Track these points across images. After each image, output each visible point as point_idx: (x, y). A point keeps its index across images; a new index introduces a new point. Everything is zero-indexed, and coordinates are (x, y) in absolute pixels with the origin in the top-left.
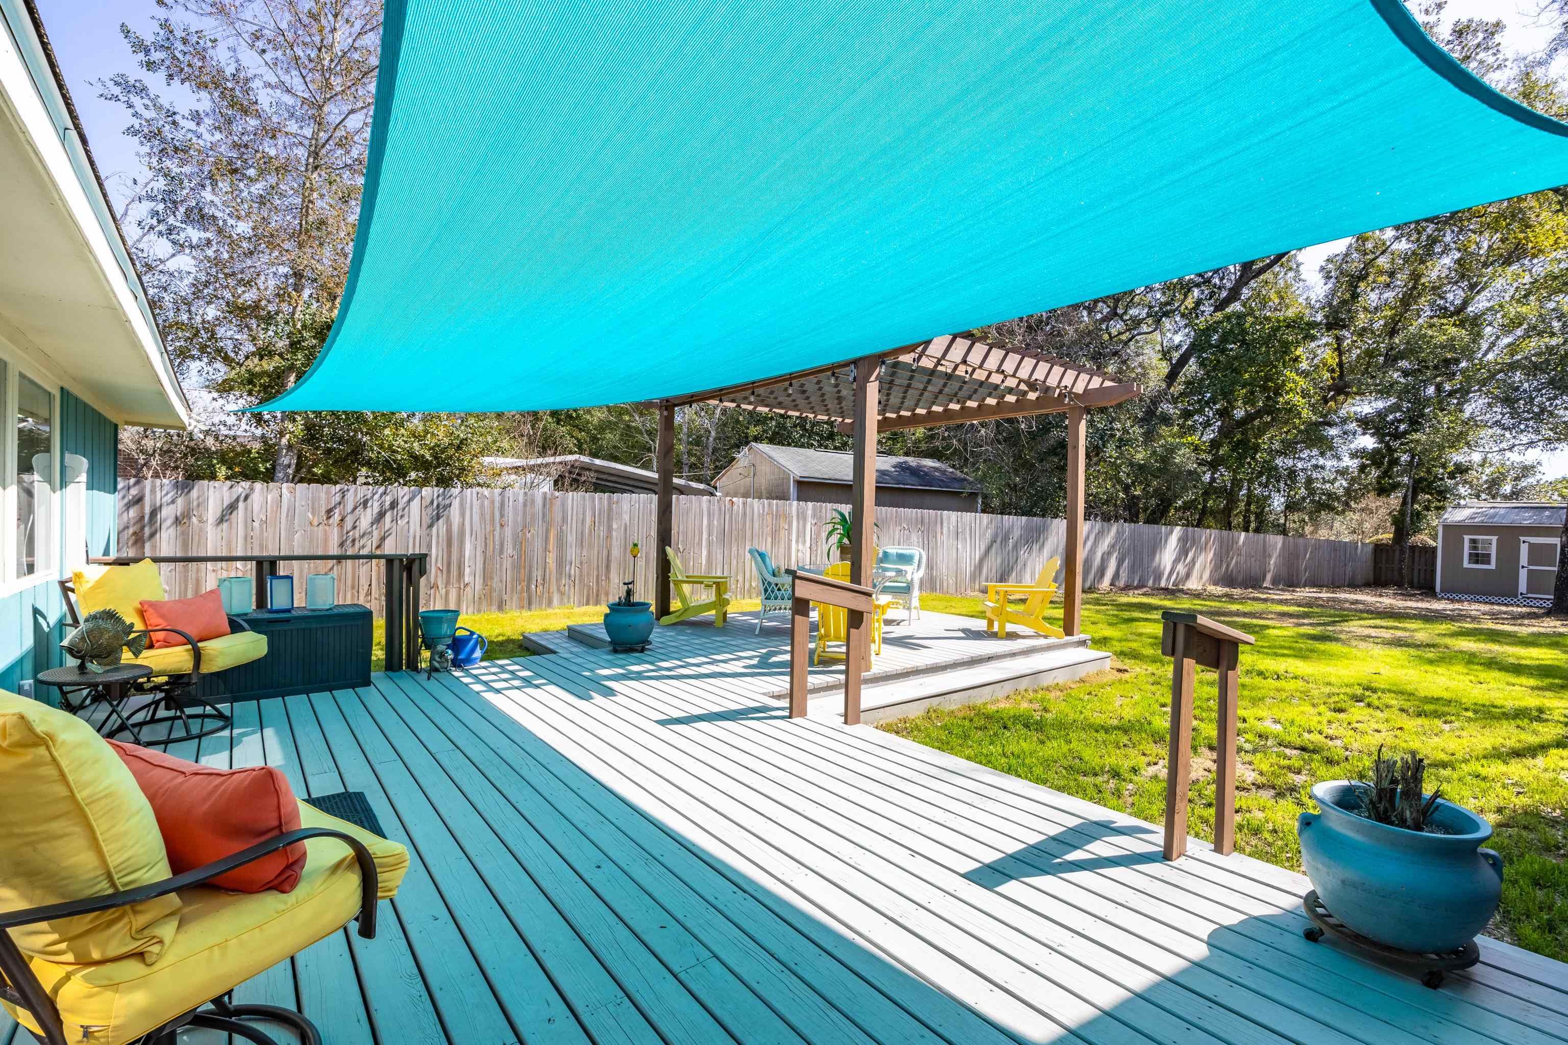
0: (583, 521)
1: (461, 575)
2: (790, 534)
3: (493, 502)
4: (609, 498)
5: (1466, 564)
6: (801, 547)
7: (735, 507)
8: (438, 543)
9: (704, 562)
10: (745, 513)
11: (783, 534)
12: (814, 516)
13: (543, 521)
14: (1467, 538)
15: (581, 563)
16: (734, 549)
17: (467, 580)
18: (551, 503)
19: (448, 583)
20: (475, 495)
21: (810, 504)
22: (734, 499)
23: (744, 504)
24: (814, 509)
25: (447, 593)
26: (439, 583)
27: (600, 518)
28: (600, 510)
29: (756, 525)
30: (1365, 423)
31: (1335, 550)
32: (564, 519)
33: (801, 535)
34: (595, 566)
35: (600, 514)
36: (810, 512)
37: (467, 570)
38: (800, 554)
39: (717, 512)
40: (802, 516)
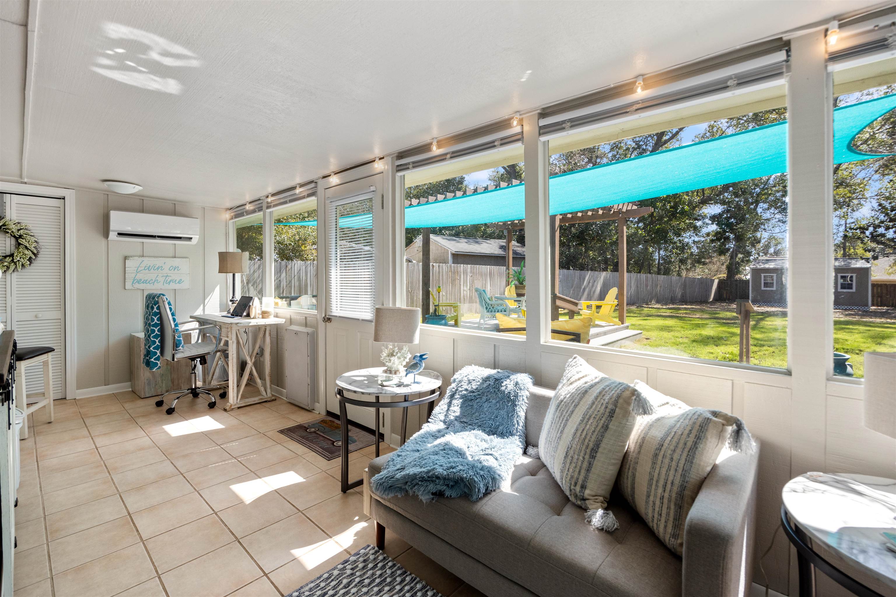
2: (460, 281)
5: (763, 288)
6: (465, 289)
7: (434, 268)
10: (439, 272)
11: (457, 282)
12: (471, 272)
14: (763, 275)
21: (469, 266)
22: (434, 264)
23: (439, 266)
24: (471, 268)
29: (444, 277)
30: (713, 218)
31: (702, 283)
33: (465, 282)
36: (469, 270)
38: (465, 292)
40: (465, 272)
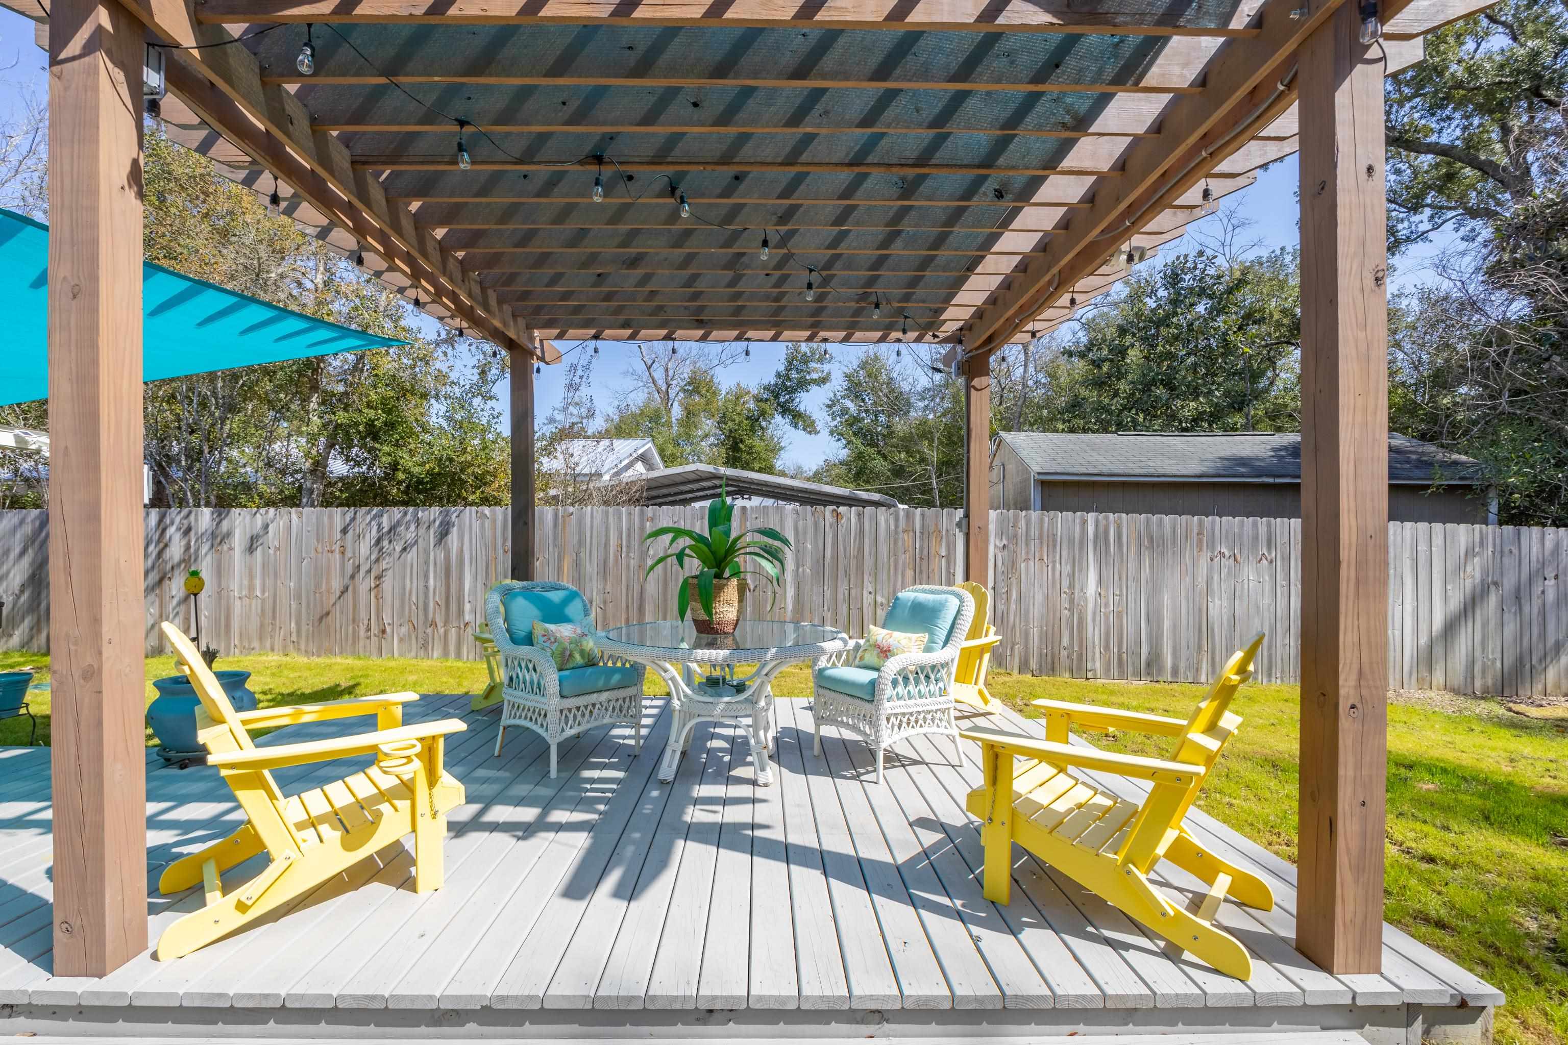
0: (607, 545)
1: (460, 612)
3: (494, 521)
4: (642, 513)
8: (435, 572)
9: (790, 606)
13: (555, 545)
15: (605, 602)
16: (843, 587)
17: (468, 617)
18: (564, 521)
19: (446, 622)
20: (474, 515)
25: (446, 633)
26: (438, 620)
27: (629, 541)
28: (629, 530)
32: (581, 542)
34: (623, 605)
35: (629, 536)
37: (467, 607)
39: (810, 531)
